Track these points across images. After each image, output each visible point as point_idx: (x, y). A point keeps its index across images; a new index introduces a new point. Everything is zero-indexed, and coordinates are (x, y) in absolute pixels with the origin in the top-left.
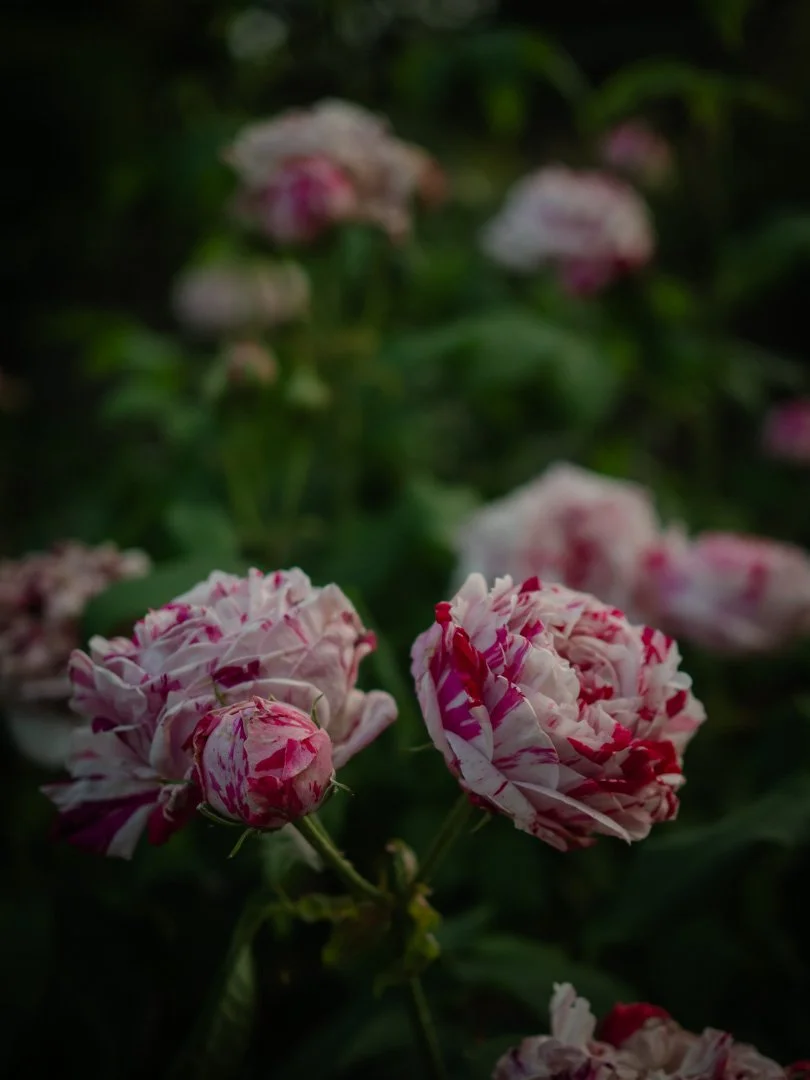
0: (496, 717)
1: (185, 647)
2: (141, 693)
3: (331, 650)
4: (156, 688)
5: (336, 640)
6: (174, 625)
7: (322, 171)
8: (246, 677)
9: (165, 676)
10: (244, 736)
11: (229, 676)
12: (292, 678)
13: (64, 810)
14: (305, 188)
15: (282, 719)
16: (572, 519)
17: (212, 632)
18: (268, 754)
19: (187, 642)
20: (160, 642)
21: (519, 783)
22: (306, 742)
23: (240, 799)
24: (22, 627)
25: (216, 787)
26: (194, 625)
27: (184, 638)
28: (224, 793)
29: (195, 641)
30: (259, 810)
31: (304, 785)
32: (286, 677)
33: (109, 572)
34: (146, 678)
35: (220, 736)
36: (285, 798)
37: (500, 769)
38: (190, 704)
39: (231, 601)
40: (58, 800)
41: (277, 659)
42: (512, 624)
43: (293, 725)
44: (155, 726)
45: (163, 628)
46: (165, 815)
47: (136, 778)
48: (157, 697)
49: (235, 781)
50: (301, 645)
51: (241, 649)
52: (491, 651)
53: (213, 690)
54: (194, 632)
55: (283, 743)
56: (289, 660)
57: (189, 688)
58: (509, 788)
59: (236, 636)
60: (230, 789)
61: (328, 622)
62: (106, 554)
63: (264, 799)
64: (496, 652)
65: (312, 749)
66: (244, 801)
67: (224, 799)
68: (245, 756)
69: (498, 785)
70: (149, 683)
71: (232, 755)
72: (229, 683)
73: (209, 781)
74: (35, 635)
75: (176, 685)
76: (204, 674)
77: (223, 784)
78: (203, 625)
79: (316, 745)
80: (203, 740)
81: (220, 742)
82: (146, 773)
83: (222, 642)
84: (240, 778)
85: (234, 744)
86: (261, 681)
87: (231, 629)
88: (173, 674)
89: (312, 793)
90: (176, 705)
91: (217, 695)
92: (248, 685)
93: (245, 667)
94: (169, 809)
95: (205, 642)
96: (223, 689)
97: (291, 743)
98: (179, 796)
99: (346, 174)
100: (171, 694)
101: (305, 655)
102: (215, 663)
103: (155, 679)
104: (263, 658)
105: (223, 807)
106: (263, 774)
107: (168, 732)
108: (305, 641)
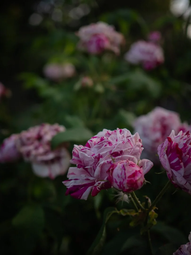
0: (185, 165)
1: (103, 147)
2: (93, 158)
3: (138, 148)
4: (97, 157)
5: (138, 146)
6: (100, 142)
7: (102, 37)
8: (119, 155)
9: (99, 154)
10: (125, 169)
11: (115, 154)
12: (130, 155)
13: (68, 187)
14: (99, 41)
15: (133, 165)
16: (162, 120)
17: (110, 143)
18: (130, 174)
19: (104, 146)
20: (96, 146)
21: (189, 182)
22: (139, 171)
23: (123, 185)
24: (36, 143)
25: (116, 182)
26: (105, 142)
27: (103, 145)
28: (118, 184)
29: (106, 146)
30: (128, 188)
31: (139, 182)
32: (128, 155)
33: (57, 130)
34: (94, 154)
35: (118, 169)
36: (135, 185)
37: (185, 178)
38: (106, 161)
39: (112, 136)
40: (66, 185)
41: (126, 150)
42: (187, 142)
43: (135, 167)
44: (96, 167)
45: (97, 142)
46: (97, 189)
47: (88, 179)
48: (97, 159)
49: (122, 181)
50: (132, 147)
51: (118, 148)
52: (182, 149)
53: (111, 158)
54: (105, 144)
55: (134, 171)
56: (129, 151)
57: (105, 157)
58: (188, 183)
59: (116, 145)
60: (120, 183)
61: (136, 141)
62: (56, 126)
63: (129, 185)
64: (184, 149)
65: (141, 173)
66: (124, 186)
67: (118, 185)
68: (125, 174)
69: (185, 183)
70: (94, 156)
71: (121, 174)
72: (115, 156)
73: (114, 180)
74: (40, 145)
75: (102, 157)
76: (108, 154)
77: (118, 181)
78: (108, 142)
79: (141, 172)
80: (113, 170)
81: (117, 171)
82: (91, 178)
83: (113, 146)
84: (124, 180)
85: (122, 172)
86: (123, 156)
87: (114, 143)
88: (101, 154)
89: (140, 184)
90: (102, 161)
91: (112, 159)
92: (120, 157)
93: (119, 152)
94: (99, 187)
95: (108, 146)
96: (113, 158)
97: (136, 171)
98: (102, 184)
99: (108, 38)
100: (101, 159)
101: (133, 149)
102: (111, 151)
103: (97, 155)
104: (123, 150)
105: (117, 187)
106: (130, 179)
107: (100, 168)
108: (132, 146)
